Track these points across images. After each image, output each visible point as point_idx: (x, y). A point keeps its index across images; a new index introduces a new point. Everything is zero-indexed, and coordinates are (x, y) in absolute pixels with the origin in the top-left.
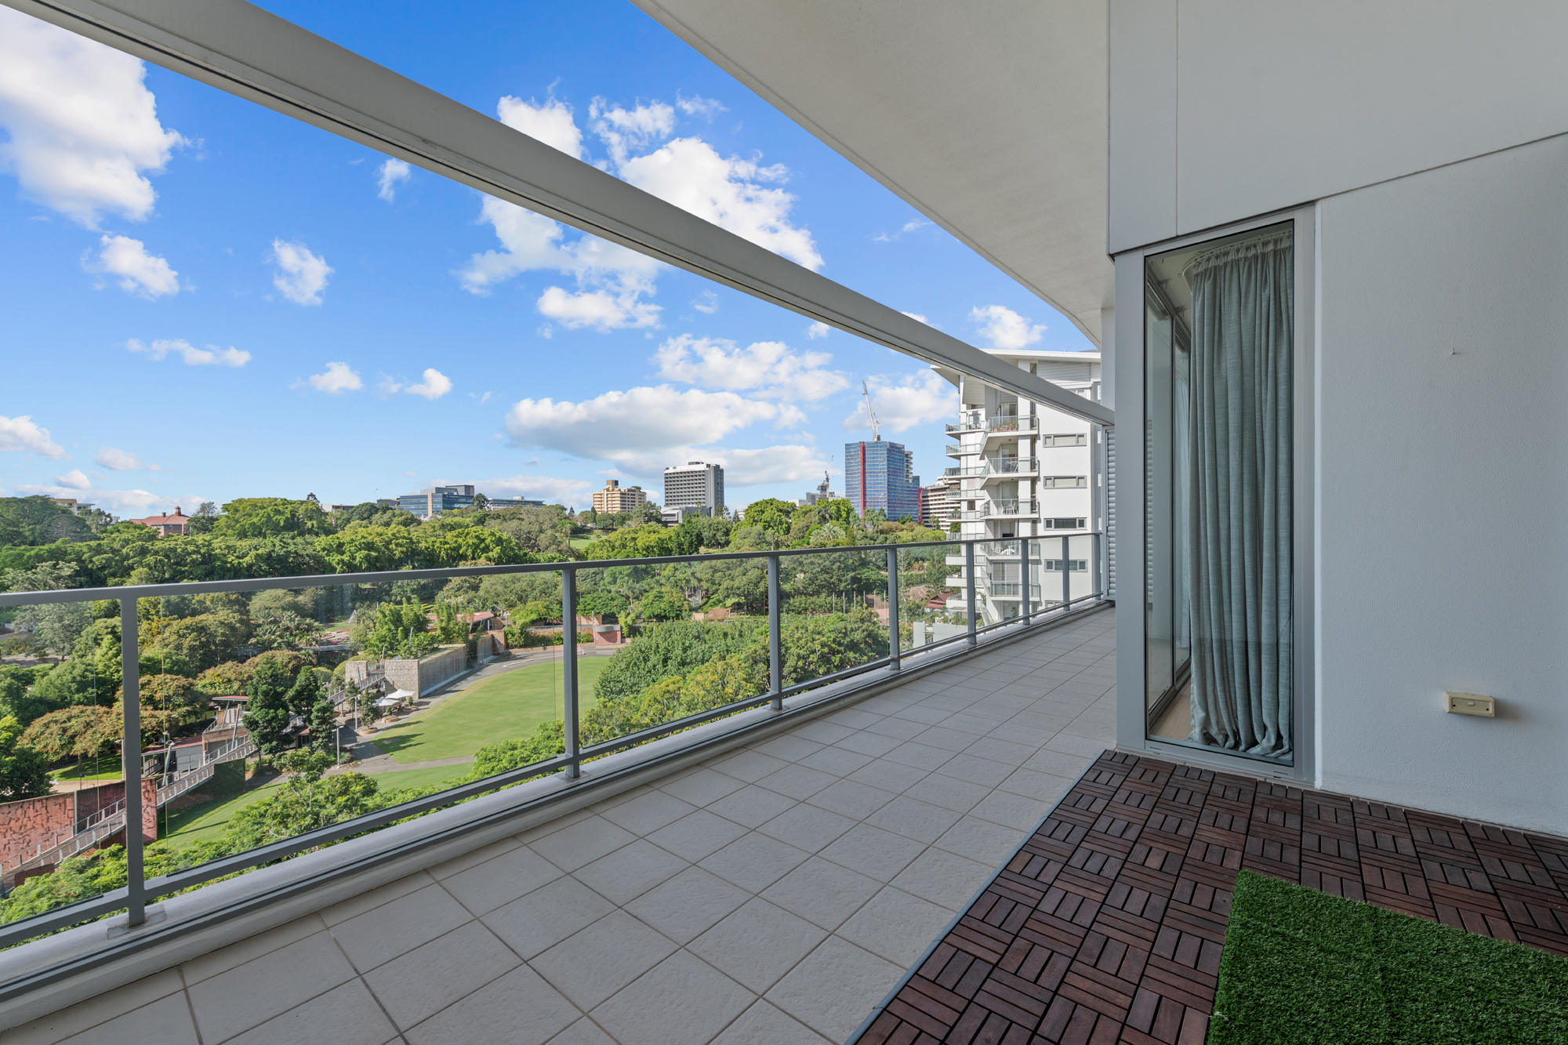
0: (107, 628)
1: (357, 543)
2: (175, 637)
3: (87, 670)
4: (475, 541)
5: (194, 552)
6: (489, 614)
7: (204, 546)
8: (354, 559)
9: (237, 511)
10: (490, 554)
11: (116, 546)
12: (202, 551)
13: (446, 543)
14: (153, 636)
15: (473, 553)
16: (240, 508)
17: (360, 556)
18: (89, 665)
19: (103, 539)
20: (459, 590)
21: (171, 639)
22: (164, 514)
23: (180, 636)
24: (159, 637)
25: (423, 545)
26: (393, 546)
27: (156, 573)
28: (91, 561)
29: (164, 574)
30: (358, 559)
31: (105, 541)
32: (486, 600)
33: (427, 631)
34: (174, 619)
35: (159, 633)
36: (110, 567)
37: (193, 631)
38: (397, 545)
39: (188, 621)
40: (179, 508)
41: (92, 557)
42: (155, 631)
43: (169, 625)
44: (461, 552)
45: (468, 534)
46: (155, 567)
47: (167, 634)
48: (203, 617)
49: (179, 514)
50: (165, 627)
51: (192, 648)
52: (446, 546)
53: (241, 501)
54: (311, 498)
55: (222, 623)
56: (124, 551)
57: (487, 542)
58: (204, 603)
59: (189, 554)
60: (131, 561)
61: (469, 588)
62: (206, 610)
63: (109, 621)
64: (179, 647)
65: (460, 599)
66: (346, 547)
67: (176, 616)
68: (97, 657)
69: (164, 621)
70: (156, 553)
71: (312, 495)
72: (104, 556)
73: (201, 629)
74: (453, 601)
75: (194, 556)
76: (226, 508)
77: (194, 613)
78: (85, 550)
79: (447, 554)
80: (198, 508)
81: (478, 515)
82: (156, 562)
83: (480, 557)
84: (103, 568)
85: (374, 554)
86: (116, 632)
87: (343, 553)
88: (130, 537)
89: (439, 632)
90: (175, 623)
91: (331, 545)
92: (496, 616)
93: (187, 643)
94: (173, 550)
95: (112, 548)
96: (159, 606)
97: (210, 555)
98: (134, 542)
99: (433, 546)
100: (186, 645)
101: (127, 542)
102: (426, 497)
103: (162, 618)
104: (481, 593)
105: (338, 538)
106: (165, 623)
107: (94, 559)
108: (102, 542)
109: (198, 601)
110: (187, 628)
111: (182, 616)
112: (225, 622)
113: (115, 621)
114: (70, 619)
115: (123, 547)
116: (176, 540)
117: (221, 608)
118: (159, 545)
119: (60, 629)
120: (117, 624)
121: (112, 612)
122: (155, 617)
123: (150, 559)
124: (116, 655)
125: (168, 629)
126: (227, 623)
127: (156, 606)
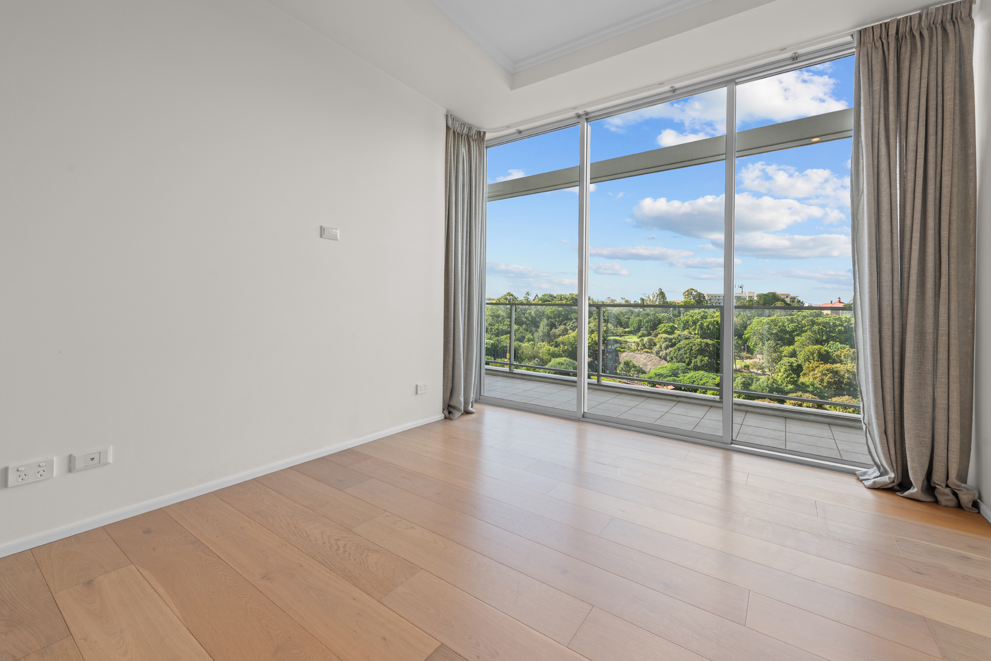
0: (789, 363)
2: (820, 374)
3: (774, 382)
5: (840, 325)
7: (846, 321)
11: (800, 319)
12: (845, 325)
14: (810, 372)
18: (775, 380)
19: (794, 315)
21: (818, 375)
23: (823, 374)
24: (812, 373)
27: (818, 336)
28: (788, 327)
29: (823, 337)
31: (795, 316)
34: (822, 364)
35: (812, 370)
36: (796, 330)
37: (831, 372)
39: (828, 366)
40: (839, 298)
41: (788, 324)
42: (811, 368)
43: (818, 366)
46: (818, 332)
47: (816, 372)
48: (838, 365)
49: (840, 302)
50: (816, 367)
51: (829, 383)
55: (848, 371)
56: (803, 322)
58: (841, 357)
59: (837, 326)
60: (806, 328)
62: (841, 362)
63: (790, 359)
64: (822, 381)
67: (823, 362)
68: (779, 377)
69: (816, 364)
70: (819, 324)
72: (794, 324)
73: (836, 373)
75: (840, 328)
77: (834, 362)
78: (786, 321)
82: (819, 330)
84: (793, 331)
86: (792, 366)
88: (807, 315)
90: (821, 366)
93: (826, 379)
94: (827, 323)
95: (798, 320)
96: (815, 355)
97: (849, 327)
98: (808, 317)
100: (825, 380)
101: (805, 317)
103: (816, 362)
106: (816, 365)
107: (789, 326)
108: (793, 317)
109: (836, 355)
110: (827, 370)
111: (826, 362)
112: (851, 370)
113: (793, 360)
114: (775, 355)
115: (803, 320)
116: (830, 317)
117: (849, 361)
118: (820, 320)
119: (771, 360)
120: (794, 362)
121: (793, 354)
122: (812, 361)
123: (816, 328)
124: (787, 377)
125: (817, 369)
126: (852, 372)
127: (813, 354)
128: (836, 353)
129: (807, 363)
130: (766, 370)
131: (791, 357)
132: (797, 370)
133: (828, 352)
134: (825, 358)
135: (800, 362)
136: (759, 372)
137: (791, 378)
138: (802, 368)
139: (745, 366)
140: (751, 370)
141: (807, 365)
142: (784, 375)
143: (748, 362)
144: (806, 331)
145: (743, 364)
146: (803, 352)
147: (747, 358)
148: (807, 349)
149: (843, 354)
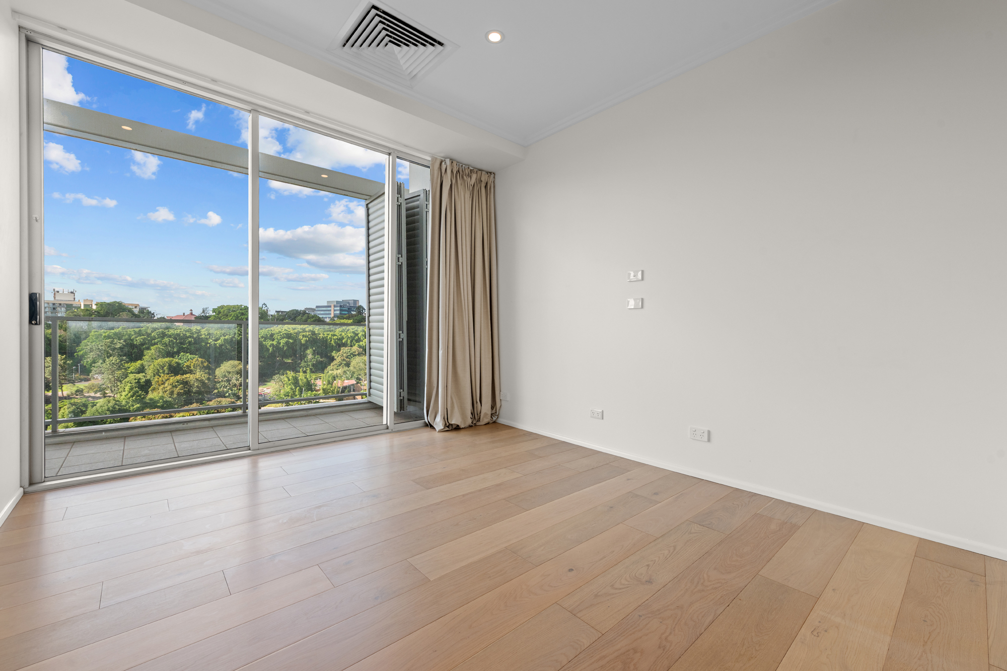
0: (135, 379)
1: (282, 334)
2: (170, 387)
3: (116, 404)
4: (352, 335)
5: (190, 337)
6: (353, 382)
7: (196, 333)
8: (280, 343)
9: (220, 312)
10: (361, 343)
11: (149, 331)
12: (195, 336)
13: (334, 335)
14: (159, 386)
15: (351, 341)
16: (222, 311)
17: (283, 341)
18: (118, 401)
19: (143, 328)
20: (340, 365)
21: (168, 388)
22: (184, 314)
23: (173, 386)
25: (321, 335)
26: (301, 337)
27: (170, 348)
29: (173, 349)
30: (282, 344)
31: (144, 328)
32: (354, 373)
33: (312, 391)
34: (172, 376)
35: (162, 384)
36: (145, 344)
37: (181, 384)
38: (303, 336)
39: (179, 377)
40: (191, 311)
41: (136, 337)
42: (160, 382)
43: (168, 379)
44: (343, 341)
45: (348, 330)
46: (169, 344)
47: (166, 385)
48: (188, 375)
50: (166, 380)
51: (179, 394)
52: (335, 337)
53: (222, 307)
54: (264, 306)
55: (197, 379)
56: (153, 334)
57: (360, 335)
58: (191, 367)
59: (187, 338)
60: (156, 341)
61: (345, 364)
62: (191, 372)
63: (137, 375)
64: (172, 393)
65: (339, 371)
66: (275, 336)
67: (173, 374)
68: (123, 397)
69: (166, 377)
70: (170, 336)
71: (264, 304)
72: (142, 337)
73: (185, 383)
74: (335, 372)
75: (190, 339)
76: (214, 311)
77: (185, 373)
78: (133, 333)
79: (335, 342)
80: (201, 311)
81: (358, 318)
82: (169, 342)
83: (355, 345)
84: (142, 344)
85: (291, 341)
86: (140, 382)
87: (273, 340)
89: (321, 391)
90: (172, 378)
91: (267, 335)
92: (358, 383)
93: (176, 391)
94: (178, 335)
95: (147, 333)
96: (165, 368)
97: (199, 338)
98: (158, 329)
99: (327, 337)
100: (175, 392)
101: (155, 329)
102: (330, 307)
103: (165, 375)
104: (351, 368)
105: (271, 330)
106: (166, 378)
107: (137, 339)
110: (178, 382)
111: (176, 374)
112: (200, 379)
113: (140, 376)
114: (118, 373)
115: (152, 332)
116: (181, 329)
117: (198, 370)
118: (171, 332)
119: (113, 379)
120: (141, 377)
121: (142, 370)
122: (162, 375)
123: (166, 340)
124: (132, 396)
125: (167, 382)
126: (201, 380)
127: (163, 367)
128: (186, 364)
129: (157, 377)
130: (107, 392)
131: (139, 373)
132: (145, 386)
133: (178, 364)
134: (175, 370)
135: (148, 377)
136: (98, 395)
137: (137, 396)
138: (151, 383)
139: (77, 391)
140: (87, 395)
141: (156, 379)
142: (129, 395)
143: (81, 385)
144: (155, 344)
145: (75, 389)
146: (152, 366)
147: (81, 380)
148: (156, 362)
149: (192, 364)
